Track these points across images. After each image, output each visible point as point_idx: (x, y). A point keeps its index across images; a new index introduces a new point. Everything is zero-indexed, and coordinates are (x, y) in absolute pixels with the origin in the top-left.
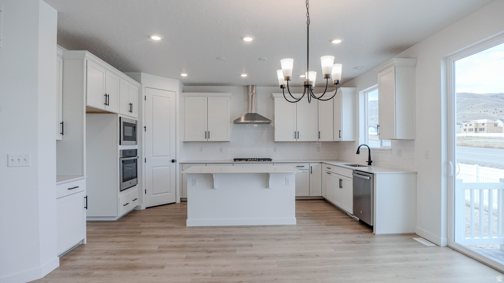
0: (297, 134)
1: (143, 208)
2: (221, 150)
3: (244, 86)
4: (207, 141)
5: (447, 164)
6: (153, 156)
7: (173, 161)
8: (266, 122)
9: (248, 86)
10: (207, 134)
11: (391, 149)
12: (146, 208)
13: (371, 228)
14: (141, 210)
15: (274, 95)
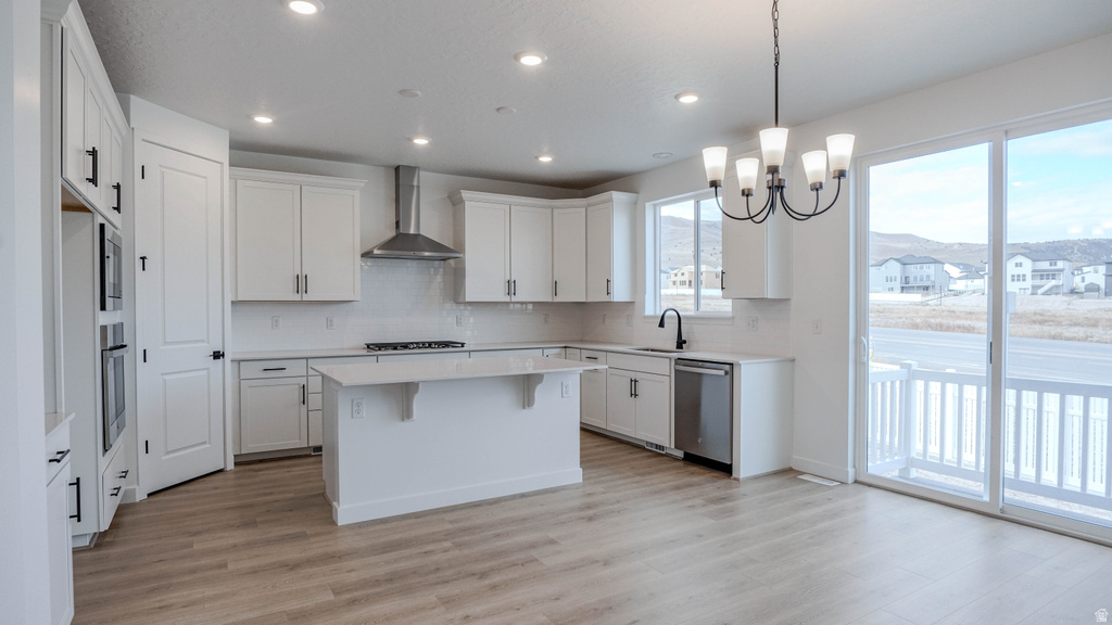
0: (511, 286)
1: (141, 495)
2: (329, 323)
3: (387, 167)
4: (301, 300)
5: (858, 341)
6: (166, 343)
7: (217, 355)
8: (444, 256)
9: (397, 169)
10: (301, 283)
11: (733, 318)
12: (149, 495)
13: (726, 469)
14: (134, 504)
15: (465, 194)
